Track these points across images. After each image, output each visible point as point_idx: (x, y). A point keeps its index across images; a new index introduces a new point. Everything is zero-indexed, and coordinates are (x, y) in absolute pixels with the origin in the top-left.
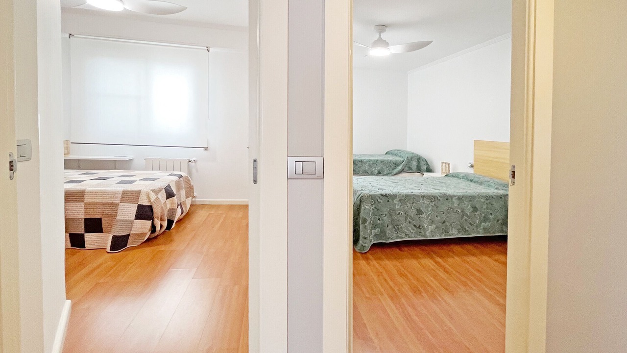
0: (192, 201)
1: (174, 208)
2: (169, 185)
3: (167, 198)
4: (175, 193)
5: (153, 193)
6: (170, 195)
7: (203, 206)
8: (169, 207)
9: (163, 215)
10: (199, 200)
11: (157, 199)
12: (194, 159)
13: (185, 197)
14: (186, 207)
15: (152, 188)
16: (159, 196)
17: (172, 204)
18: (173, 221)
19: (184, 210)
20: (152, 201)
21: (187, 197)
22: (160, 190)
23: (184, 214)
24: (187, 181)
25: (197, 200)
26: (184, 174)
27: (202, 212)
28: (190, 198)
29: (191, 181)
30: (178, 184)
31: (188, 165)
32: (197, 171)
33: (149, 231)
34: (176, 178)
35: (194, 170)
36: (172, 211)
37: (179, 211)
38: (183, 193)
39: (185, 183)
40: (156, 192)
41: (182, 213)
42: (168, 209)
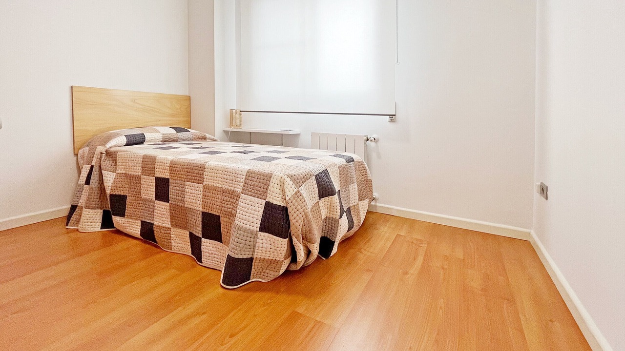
0: (370, 205)
1: (334, 217)
2: (326, 172)
3: (322, 195)
4: (337, 187)
5: (291, 183)
6: (325, 190)
7: (387, 217)
8: (324, 213)
9: (310, 231)
10: (382, 205)
11: (298, 194)
12: (375, 136)
13: (357, 198)
14: (358, 215)
15: (292, 173)
16: (303, 190)
17: (330, 208)
18: (333, 243)
19: (355, 222)
20: (287, 198)
21: (361, 199)
22: (305, 179)
23: (355, 229)
24: (362, 169)
25: (378, 204)
26: (356, 157)
27: (386, 229)
28: (366, 201)
29: (368, 171)
30: (344, 172)
31: (366, 146)
32: (379, 157)
33: (286, 258)
34: (343, 161)
35: (374, 156)
36: (331, 224)
37: (344, 222)
38: (354, 189)
39: (358, 172)
40: (299, 180)
41: (350, 228)
42: (323, 217)
